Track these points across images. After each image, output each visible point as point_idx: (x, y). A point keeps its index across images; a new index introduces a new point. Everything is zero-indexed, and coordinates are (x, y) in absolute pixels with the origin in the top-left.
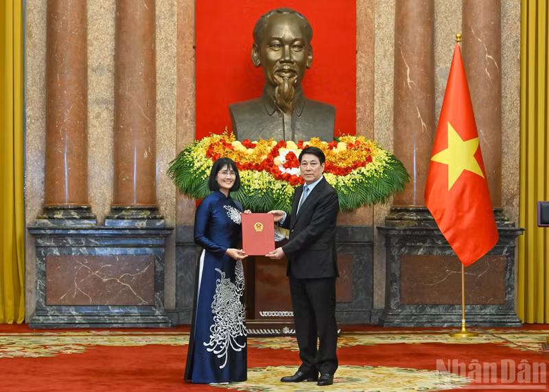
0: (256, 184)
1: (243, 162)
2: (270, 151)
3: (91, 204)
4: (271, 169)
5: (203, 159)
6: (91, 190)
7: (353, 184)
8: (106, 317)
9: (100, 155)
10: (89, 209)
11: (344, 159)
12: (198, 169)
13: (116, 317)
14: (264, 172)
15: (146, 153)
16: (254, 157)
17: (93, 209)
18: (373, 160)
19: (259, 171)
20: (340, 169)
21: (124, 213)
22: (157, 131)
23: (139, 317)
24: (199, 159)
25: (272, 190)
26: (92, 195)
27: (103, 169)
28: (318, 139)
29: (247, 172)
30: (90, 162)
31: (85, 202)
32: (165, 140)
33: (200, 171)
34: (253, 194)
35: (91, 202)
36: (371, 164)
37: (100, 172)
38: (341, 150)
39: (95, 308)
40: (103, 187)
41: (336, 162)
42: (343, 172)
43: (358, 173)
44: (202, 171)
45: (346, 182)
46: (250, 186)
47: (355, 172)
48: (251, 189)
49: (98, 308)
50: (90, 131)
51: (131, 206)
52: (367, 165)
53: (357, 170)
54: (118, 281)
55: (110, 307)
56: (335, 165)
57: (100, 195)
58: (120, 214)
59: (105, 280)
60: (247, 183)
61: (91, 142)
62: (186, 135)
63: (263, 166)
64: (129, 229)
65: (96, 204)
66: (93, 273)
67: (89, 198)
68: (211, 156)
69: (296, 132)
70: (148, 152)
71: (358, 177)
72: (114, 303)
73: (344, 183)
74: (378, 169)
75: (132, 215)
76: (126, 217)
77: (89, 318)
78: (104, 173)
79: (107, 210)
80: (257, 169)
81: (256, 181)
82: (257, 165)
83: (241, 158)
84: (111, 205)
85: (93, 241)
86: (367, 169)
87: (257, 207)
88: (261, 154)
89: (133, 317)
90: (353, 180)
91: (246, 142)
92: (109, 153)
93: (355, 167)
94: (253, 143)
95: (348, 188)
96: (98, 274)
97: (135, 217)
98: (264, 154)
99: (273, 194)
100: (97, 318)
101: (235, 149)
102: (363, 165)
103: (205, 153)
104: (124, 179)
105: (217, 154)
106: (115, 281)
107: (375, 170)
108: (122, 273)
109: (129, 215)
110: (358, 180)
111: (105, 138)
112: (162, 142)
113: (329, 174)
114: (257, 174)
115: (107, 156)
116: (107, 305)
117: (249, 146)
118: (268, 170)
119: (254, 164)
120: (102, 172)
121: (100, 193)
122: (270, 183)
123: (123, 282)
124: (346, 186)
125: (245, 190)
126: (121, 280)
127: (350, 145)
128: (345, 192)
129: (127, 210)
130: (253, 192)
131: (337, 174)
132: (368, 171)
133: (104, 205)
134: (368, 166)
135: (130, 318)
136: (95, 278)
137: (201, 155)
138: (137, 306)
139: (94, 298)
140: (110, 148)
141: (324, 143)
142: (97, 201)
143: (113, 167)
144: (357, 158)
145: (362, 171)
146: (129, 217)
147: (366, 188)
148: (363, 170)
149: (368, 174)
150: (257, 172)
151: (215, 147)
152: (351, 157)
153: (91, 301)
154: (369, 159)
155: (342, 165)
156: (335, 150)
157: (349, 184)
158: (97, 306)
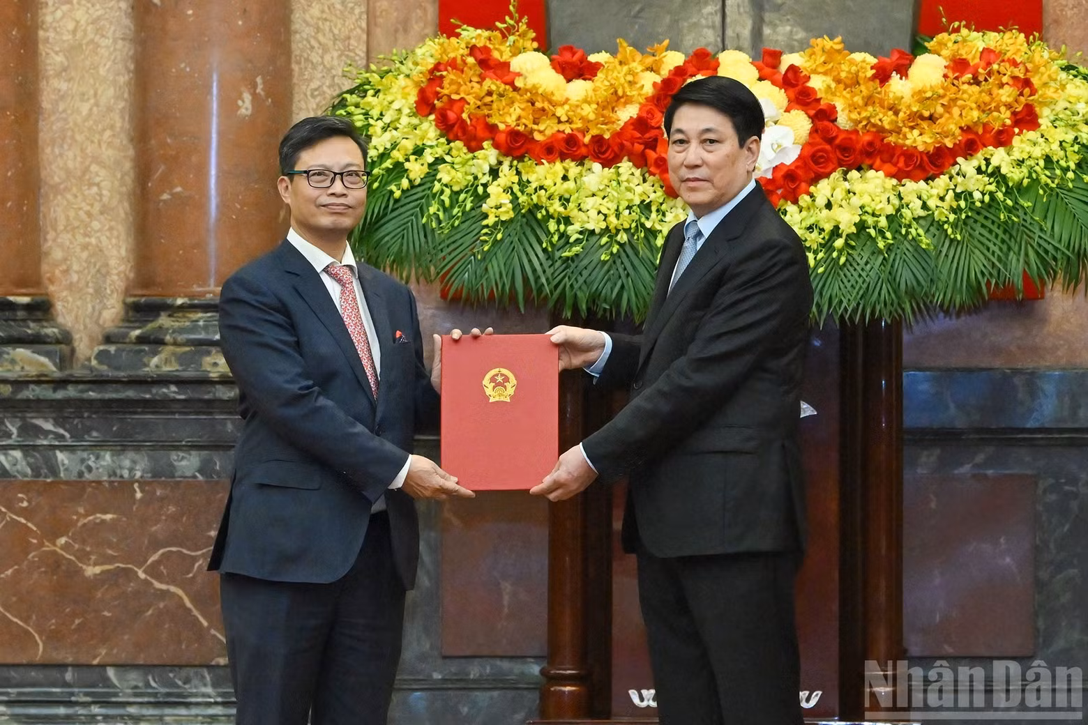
0: (593, 213)
1: (545, 131)
2: (649, 90)
3: (52, 288)
4: (652, 155)
5: (405, 120)
6: (51, 235)
7: (954, 210)
8: (96, 710)
9: (85, 109)
10: (41, 308)
11: (932, 118)
12: (383, 156)
13: (132, 710)
14: (625, 166)
15: (247, 97)
16: (589, 111)
17: (59, 306)
18: (1044, 122)
19: (606, 164)
20: (910, 155)
21: (164, 320)
22: (297, 16)
23: (218, 710)
24: (387, 119)
25: (653, 233)
26: (58, 254)
27: (96, 160)
28: (836, 44)
29: (558, 167)
30: (48, 130)
31: (30, 279)
32: (326, 50)
33: (388, 164)
34: (577, 249)
35: (51, 281)
36: (1031, 135)
37: (86, 170)
38: (919, 86)
39: (55, 674)
40: (96, 225)
41: (898, 131)
42: (921, 167)
43: (979, 171)
44: (398, 165)
45: (932, 203)
46: (567, 221)
47: (967, 166)
48: (573, 231)
49: (69, 676)
50: (49, 19)
51: (191, 297)
52: (1016, 141)
53: (978, 160)
54: (142, 575)
55: (111, 672)
56: (892, 139)
57: (85, 255)
58: (150, 326)
59: (91, 571)
60: (556, 207)
61: (52, 58)
62: (406, 31)
63: (622, 146)
64: (181, 382)
65: (70, 287)
66: (48, 547)
67: (45, 267)
68: (432, 109)
69: (768, 16)
70: (255, 95)
71: (978, 186)
72: (123, 658)
73: (925, 206)
74: (1057, 154)
75: (194, 329)
76: (168, 338)
77: (33, 711)
78: (100, 174)
79: (111, 312)
80: (596, 158)
81: (589, 203)
82: (598, 139)
83: (540, 115)
84: (127, 292)
85: (48, 426)
86: (1017, 155)
87: (594, 299)
88: (616, 99)
89: (194, 711)
90: (958, 196)
91: (567, 56)
92: (117, 98)
93: (969, 148)
94: (593, 58)
95: (940, 226)
96: (66, 547)
97: (202, 336)
98: (628, 101)
99: (652, 248)
100: (62, 711)
101: (519, 83)
102: (1002, 139)
103: (413, 98)
104: (165, 196)
105: (452, 102)
106: (128, 574)
107: (1048, 159)
108: (155, 544)
109: (181, 331)
110: (977, 195)
111: (105, 42)
112: (315, 58)
113: (872, 173)
114: (596, 174)
115: (110, 109)
116: (103, 666)
117: (577, 69)
118: (640, 161)
119: (587, 139)
120: (94, 168)
121: (85, 247)
122: (646, 207)
123: (159, 578)
124: (931, 222)
125: (548, 233)
126: (153, 571)
127: (959, 65)
128: (925, 241)
129: (172, 310)
130: (578, 241)
131: (899, 176)
132: (1020, 163)
133: (99, 292)
134: (1025, 144)
135: (183, 711)
136: (55, 563)
137: (396, 106)
138: (209, 667)
139: (53, 637)
140: (123, 79)
141: (858, 57)
142: (75, 277)
143: (131, 152)
144: (975, 114)
145: (995, 162)
146: (181, 338)
147: (1007, 228)
148: (999, 157)
149: (1015, 175)
150: (597, 166)
151: (449, 76)
152: (956, 111)
153: (40, 651)
154: (1027, 119)
155: (920, 140)
156: (897, 85)
157: (942, 212)
158: (63, 667)
